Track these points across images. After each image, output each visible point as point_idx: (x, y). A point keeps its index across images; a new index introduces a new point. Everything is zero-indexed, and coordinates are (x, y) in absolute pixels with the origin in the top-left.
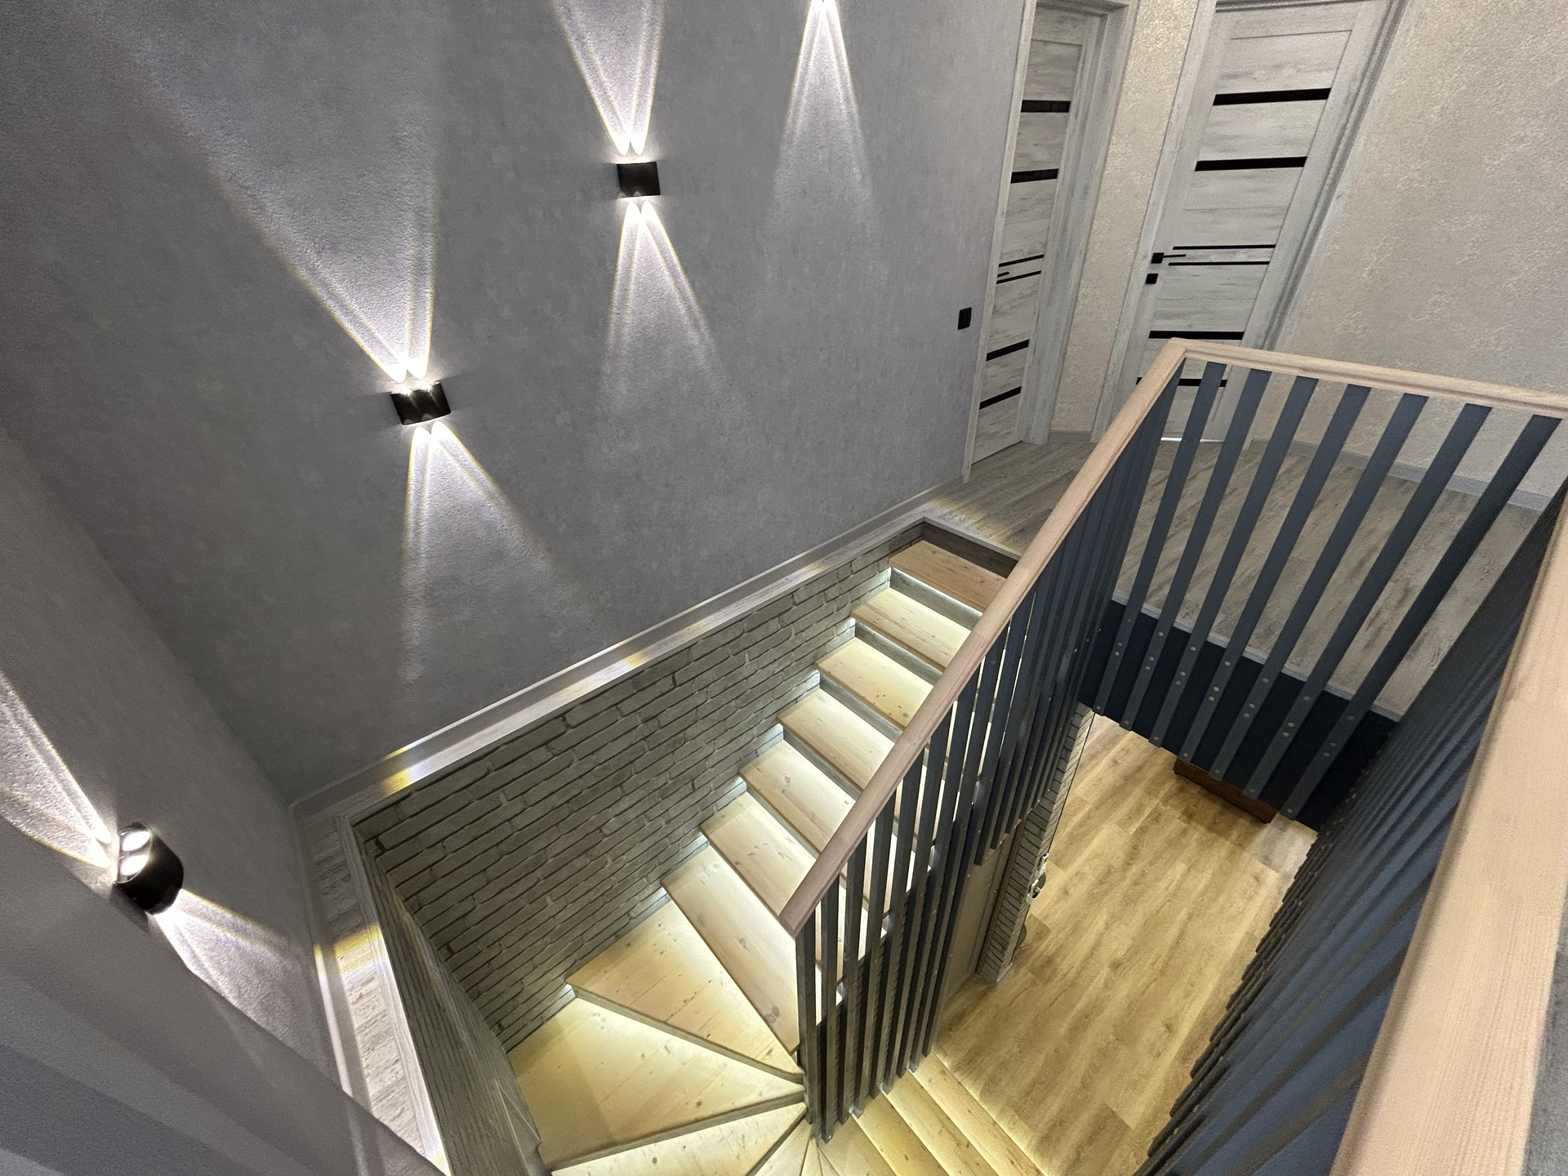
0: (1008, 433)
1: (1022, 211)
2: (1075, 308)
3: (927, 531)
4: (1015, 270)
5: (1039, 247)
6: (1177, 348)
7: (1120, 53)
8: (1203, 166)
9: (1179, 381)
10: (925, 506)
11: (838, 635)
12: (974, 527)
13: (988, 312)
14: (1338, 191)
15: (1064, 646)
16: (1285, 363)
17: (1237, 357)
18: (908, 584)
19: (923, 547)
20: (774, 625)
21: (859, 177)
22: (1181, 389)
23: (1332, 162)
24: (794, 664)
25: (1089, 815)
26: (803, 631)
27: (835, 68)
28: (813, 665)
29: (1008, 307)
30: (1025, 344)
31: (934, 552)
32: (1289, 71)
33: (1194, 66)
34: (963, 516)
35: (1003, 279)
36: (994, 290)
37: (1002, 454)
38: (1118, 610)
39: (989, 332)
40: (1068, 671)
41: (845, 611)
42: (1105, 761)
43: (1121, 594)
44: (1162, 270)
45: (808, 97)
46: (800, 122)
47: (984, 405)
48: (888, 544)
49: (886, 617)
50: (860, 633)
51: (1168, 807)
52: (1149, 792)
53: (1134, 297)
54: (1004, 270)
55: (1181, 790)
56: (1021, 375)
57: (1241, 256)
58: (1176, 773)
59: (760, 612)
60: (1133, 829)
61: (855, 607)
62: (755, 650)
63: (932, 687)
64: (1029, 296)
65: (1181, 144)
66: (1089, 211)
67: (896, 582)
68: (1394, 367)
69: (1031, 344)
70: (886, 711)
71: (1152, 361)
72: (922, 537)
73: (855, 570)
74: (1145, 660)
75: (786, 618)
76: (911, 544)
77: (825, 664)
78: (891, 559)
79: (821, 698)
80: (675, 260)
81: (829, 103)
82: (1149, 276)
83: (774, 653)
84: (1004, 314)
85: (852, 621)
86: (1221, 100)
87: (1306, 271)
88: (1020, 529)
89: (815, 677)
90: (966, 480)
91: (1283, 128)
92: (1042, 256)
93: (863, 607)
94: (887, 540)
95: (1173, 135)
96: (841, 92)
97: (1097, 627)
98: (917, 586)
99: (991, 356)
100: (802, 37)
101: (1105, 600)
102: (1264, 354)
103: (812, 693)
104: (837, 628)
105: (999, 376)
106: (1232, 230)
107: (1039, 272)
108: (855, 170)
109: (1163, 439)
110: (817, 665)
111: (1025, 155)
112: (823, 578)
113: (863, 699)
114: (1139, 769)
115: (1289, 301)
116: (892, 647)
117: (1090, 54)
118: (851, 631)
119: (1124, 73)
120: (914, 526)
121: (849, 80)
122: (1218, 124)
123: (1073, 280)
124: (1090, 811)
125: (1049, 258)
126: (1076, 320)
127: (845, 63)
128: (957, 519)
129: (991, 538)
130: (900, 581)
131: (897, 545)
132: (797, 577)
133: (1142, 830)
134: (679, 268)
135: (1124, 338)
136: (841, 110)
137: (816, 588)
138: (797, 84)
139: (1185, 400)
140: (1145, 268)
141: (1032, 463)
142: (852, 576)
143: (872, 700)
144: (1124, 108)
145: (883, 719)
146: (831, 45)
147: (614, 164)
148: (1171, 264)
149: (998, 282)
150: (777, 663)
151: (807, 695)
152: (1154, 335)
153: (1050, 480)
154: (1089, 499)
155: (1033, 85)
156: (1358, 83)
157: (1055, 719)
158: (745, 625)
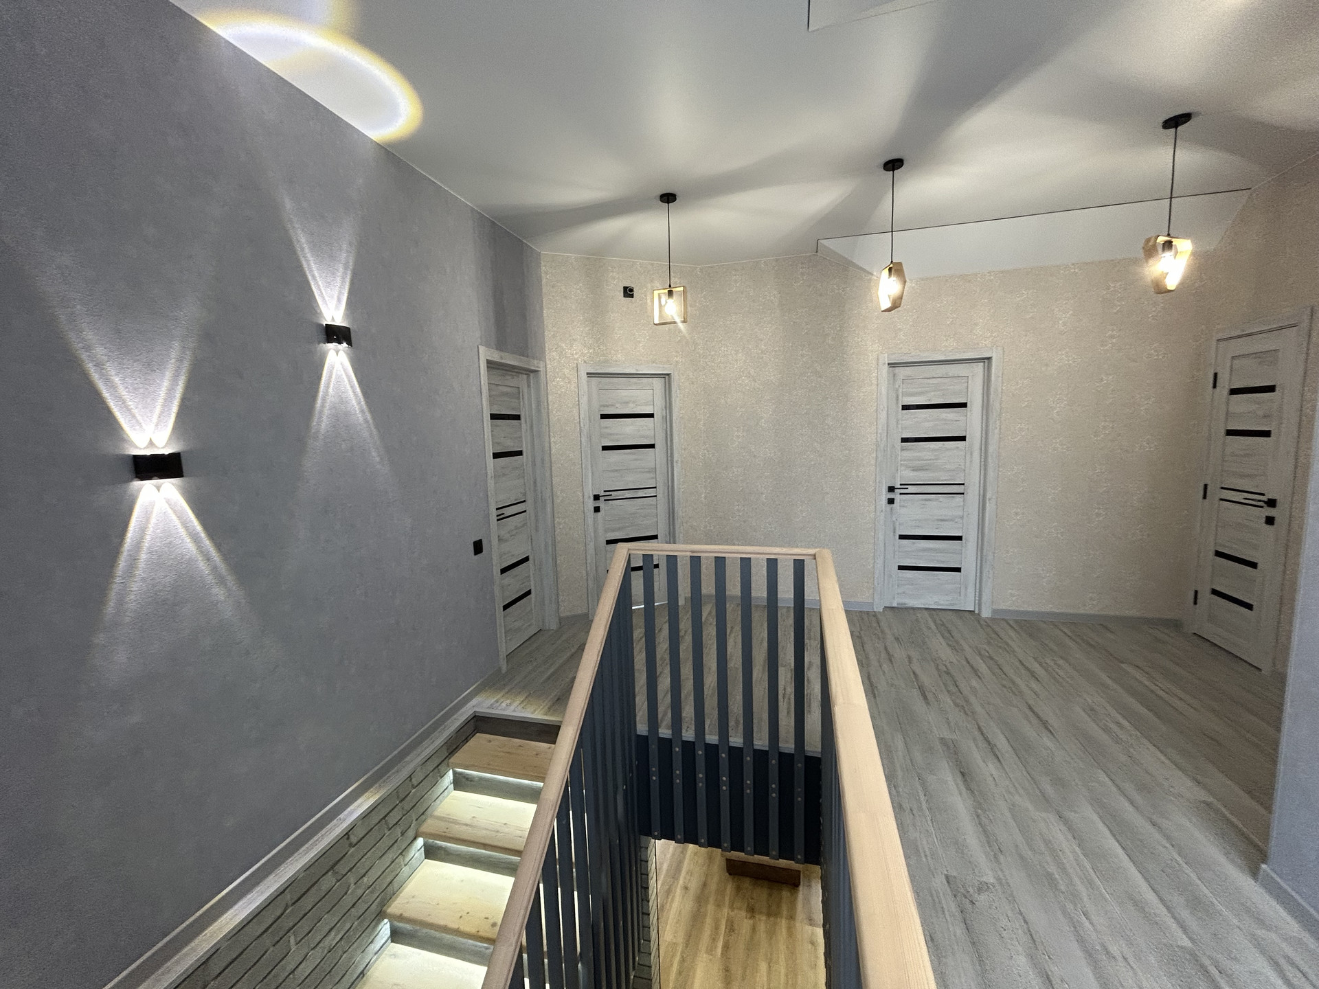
0: (529, 625)
1: (504, 475)
2: (555, 532)
3: (481, 724)
4: (508, 511)
5: (521, 496)
6: (623, 550)
7: (543, 393)
8: (605, 448)
9: (630, 569)
10: (474, 702)
11: (405, 865)
12: (520, 708)
13: (495, 542)
14: (675, 459)
15: (616, 787)
16: (683, 550)
17: (658, 550)
18: (471, 781)
19: (480, 739)
20: (329, 881)
21: (378, 459)
22: (633, 573)
23: (667, 447)
24: (356, 923)
25: (683, 956)
26: (364, 876)
27: (351, 393)
28: (381, 915)
29: (509, 535)
30: (526, 559)
31: (490, 741)
32: (631, 405)
33: (584, 400)
34: (508, 701)
35: (501, 518)
36: (496, 526)
37: (528, 643)
38: (643, 740)
39: (498, 555)
40: (624, 808)
41: (411, 833)
42: (678, 891)
43: (642, 728)
44: (601, 503)
45: (330, 409)
46: (323, 425)
47: (505, 607)
48: (445, 747)
49: (455, 822)
50: (431, 852)
51: (736, 911)
52: (719, 905)
53: (590, 522)
54: (500, 512)
55: (738, 889)
56: (529, 581)
57: (641, 493)
58: (730, 874)
59: (308, 872)
60: (719, 950)
61: (420, 825)
62: (305, 926)
63: (514, 879)
64: (522, 527)
65: (590, 437)
66: (548, 475)
67: (461, 783)
68: (734, 545)
69: (531, 558)
70: (473, 930)
71: (611, 559)
72: (477, 730)
73: (415, 783)
74: (674, 775)
75: (342, 868)
76: (467, 740)
77: (395, 908)
78: (451, 760)
79: (395, 955)
80: (199, 528)
81: (347, 414)
82: (595, 508)
83: (329, 920)
84: (506, 541)
85: (420, 842)
86: (603, 417)
87: (676, 499)
88: (556, 698)
89: (385, 928)
90: (504, 669)
91: (639, 431)
92: (524, 501)
93: (430, 822)
94: (443, 743)
95: (585, 432)
96: (357, 408)
97: (634, 760)
98: (481, 779)
99: (503, 571)
100: (321, 374)
101: (633, 738)
102: (672, 546)
103: (381, 954)
104: (404, 856)
105: (513, 584)
106: (631, 480)
107: (525, 511)
108: (374, 454)
109: (633, 608)
110: (385, 912)
111: (498, 443)
112: (381, 805)
113: (445, 929)
114: (705, 885)
115: (673, 517)
116: (467, 853)
117: (526, 390)
118: (421, 854)
119: (548, 402)
120: (467, 723)
121: (362, 400)
122: (606, 428)
123: (549, 516)
124: (683, 952)
125: (530, 501)
126: (558, 538)
127: (358, 390)
128: (504, 705)
129: (535, 713)
130: (464, 780)
131: (454, 745)
132: (351, 813)
133: (726, 947)
134: (203, 535)
135: (591, 546)
136: (358, 418)
137: (375, 818)
138: (319, 401)
139: (637, 580)
140: (591, 504)
141: (553, 644)
142: (414, 791)
143: (454, 926)
144: (553, 419)
145: (471, 942)
146: (346, 379)
147: (129, 456)
148: (605, 500)
149: (498, 520)
150: (333, 933)
151: (377, 959)
152: (609, 542)
153: (568, 654)
154: (599, 658)
155: (495, 406)
156: (665, 412)
157: (627, 862)
158: (288, 897)
